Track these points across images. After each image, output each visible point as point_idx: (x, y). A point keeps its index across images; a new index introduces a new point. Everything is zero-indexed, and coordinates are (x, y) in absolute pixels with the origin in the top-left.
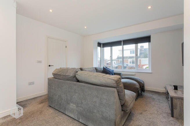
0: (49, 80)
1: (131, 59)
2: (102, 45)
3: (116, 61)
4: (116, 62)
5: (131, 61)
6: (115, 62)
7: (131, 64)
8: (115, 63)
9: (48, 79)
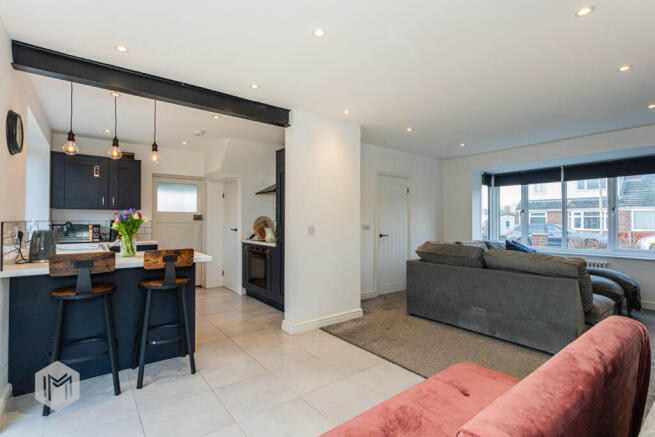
0: (410, 264)
1: (582, 211)
2: (493, 179)
3: (516, 216)
4: (516, 222)
5: (582, 217)
6: (512, 220)
7: (582, 228)
8: (508, 224)
9: (407, 262)
